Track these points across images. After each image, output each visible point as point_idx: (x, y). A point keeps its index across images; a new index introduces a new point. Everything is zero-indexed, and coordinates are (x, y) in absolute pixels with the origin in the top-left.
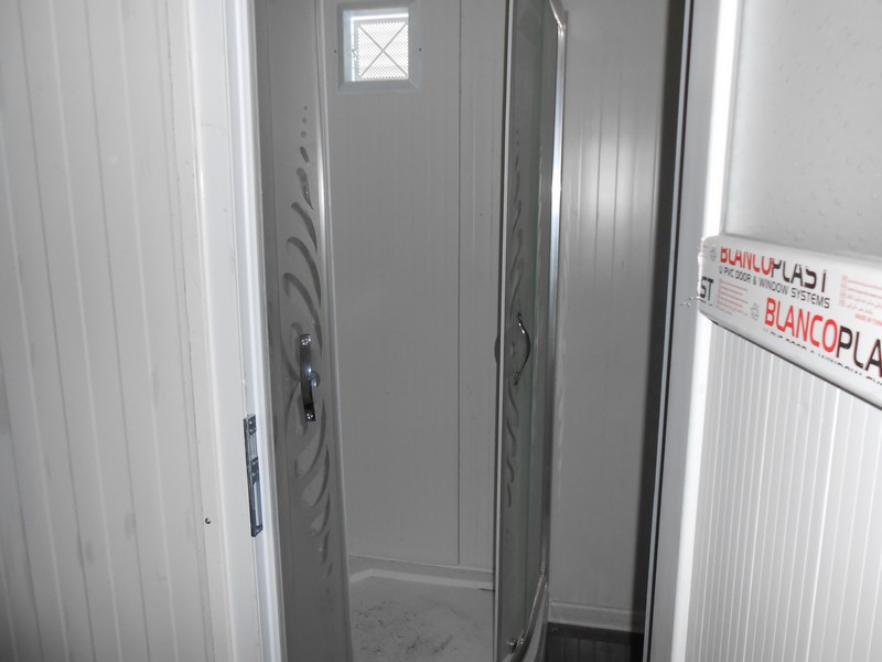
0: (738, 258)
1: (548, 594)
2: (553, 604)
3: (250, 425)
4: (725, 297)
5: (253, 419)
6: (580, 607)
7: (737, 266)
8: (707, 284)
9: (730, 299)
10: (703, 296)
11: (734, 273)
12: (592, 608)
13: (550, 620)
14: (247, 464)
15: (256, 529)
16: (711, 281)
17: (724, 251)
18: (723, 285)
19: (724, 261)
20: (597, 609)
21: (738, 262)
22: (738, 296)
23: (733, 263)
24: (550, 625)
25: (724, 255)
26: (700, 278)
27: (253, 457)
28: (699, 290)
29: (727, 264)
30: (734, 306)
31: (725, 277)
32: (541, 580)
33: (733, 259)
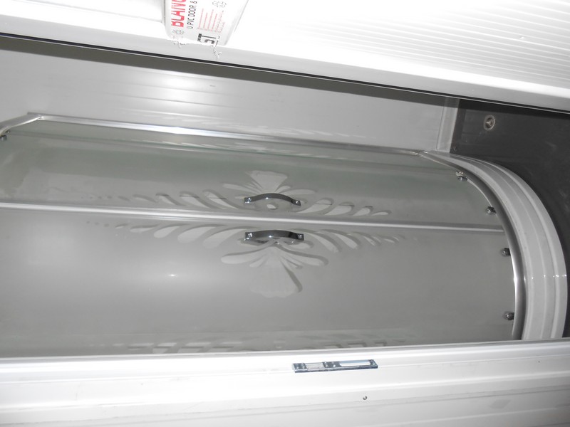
0: (178, 13)
1: (432, 152)
2: (438, 148)
3: (300, 368)
4: (211, 26)
5: (295, 365)
6: (441, 130)
7: (185, 15)
8: (203, 39)
9: (212, 23)
10: (213, 42)
11: (191, 18)
12: (443, 123)
13: (448, 151)
14: (327, 370)
15: (373, 365)
16: (200, 35)
17: (174, 24)
18: (202, 26)
19: (182, 25)
20: (443, 120)
21: (181, 14)
22: (209, 16)
23: (183, 18)
24: (452, 151)
25: (177, 24)
26: (199, 43)
27: (322, 366)
28: (209, 43)
29: (185, 22)
30: (217, 21)
31: (195, 24)
32: (422, 156)
33: (179, 18)
